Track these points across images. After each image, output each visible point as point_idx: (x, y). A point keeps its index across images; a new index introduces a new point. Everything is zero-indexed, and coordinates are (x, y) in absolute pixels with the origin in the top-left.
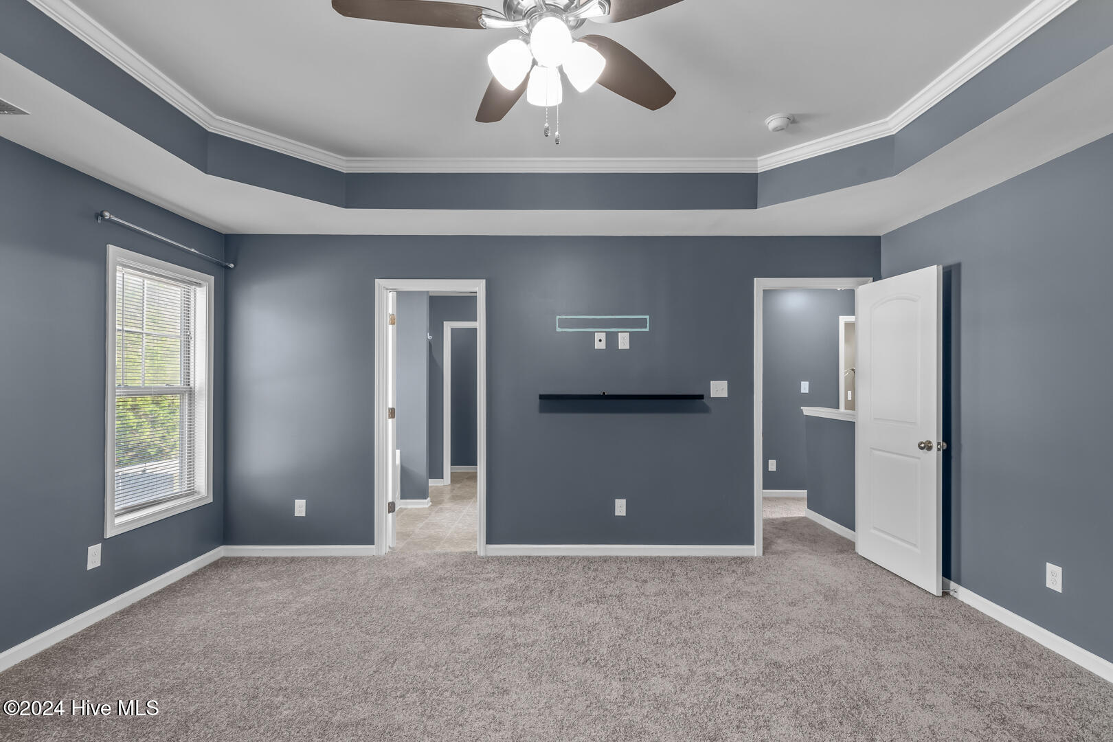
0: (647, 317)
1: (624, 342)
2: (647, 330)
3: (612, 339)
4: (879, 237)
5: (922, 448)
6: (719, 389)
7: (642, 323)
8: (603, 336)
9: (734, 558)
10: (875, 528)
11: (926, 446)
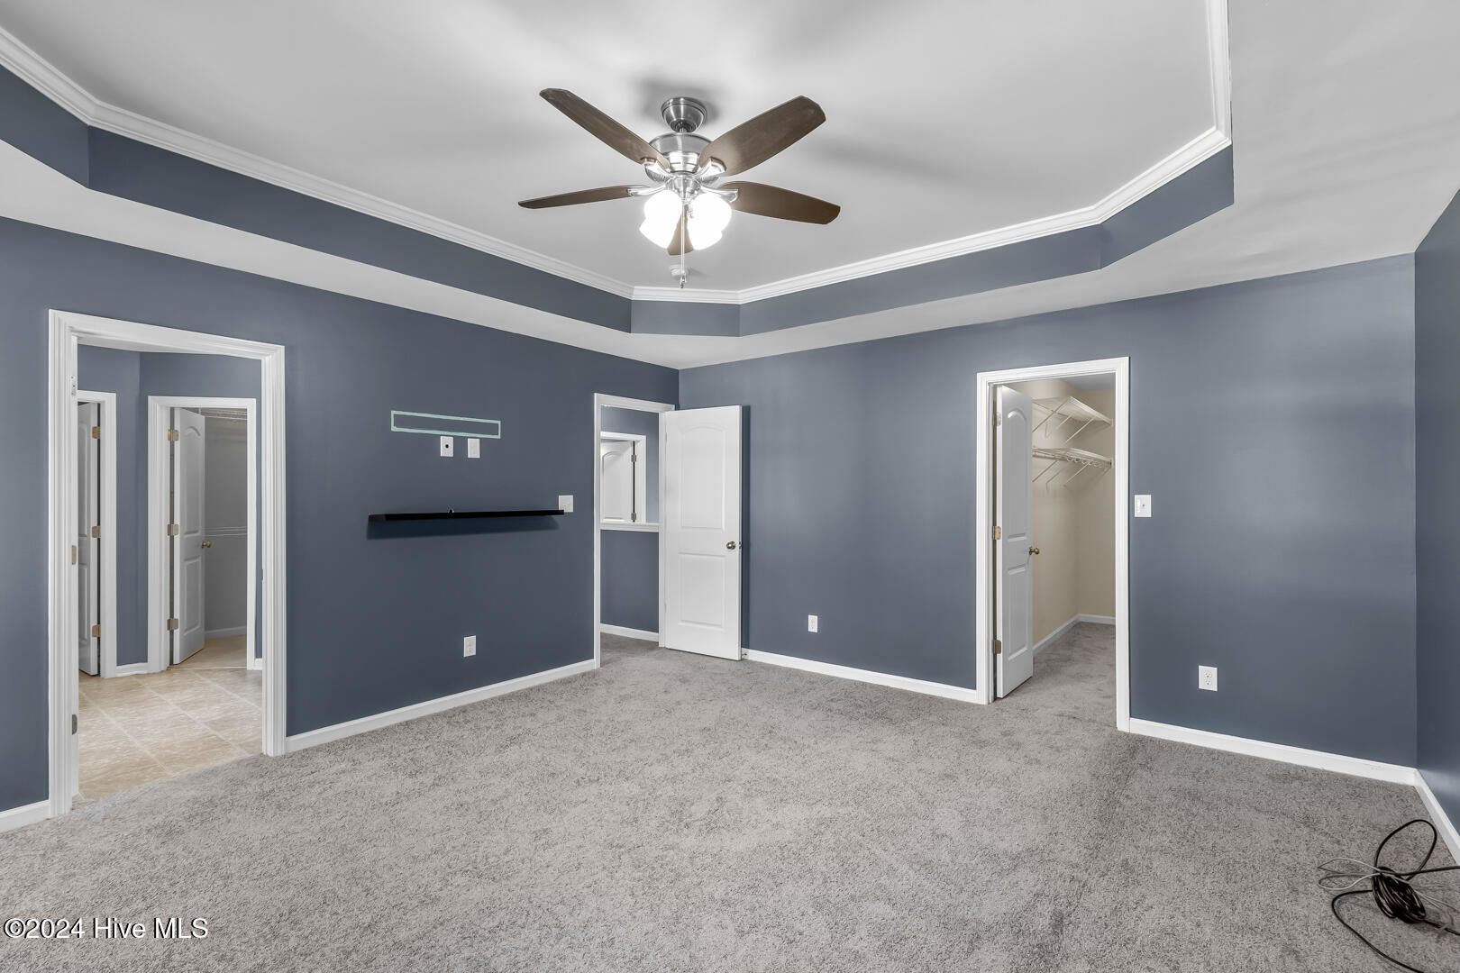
0: (499, 422)
1: (473, 449)
2: (499, 437)
3: (460, 445)
4: (676, 372)
5: (729, 548)
6: (566, 503)
7: (493, 429)
8: (450, 441)
9: (584, 674)
10: (683, 621)
11: (731, 546)
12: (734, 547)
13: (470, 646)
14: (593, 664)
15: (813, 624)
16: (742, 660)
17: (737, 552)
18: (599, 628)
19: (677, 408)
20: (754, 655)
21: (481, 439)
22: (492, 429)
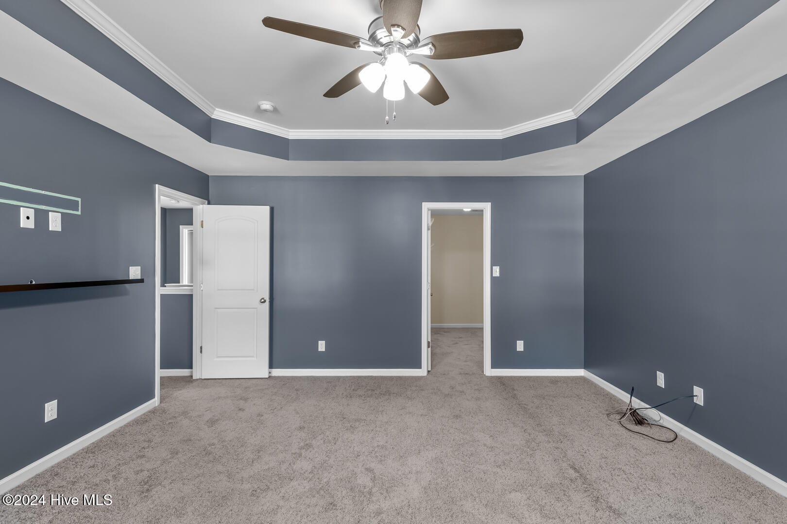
12: (265, 301)
13: (51, 410)
14: (155, 402)
15: (322, 346)
16: (270, 377)
17: (267, 304)
18: (159, 373)
19: (209, 203)
20: (277, 372)
21: (63, 214)
22: (73, 205)
